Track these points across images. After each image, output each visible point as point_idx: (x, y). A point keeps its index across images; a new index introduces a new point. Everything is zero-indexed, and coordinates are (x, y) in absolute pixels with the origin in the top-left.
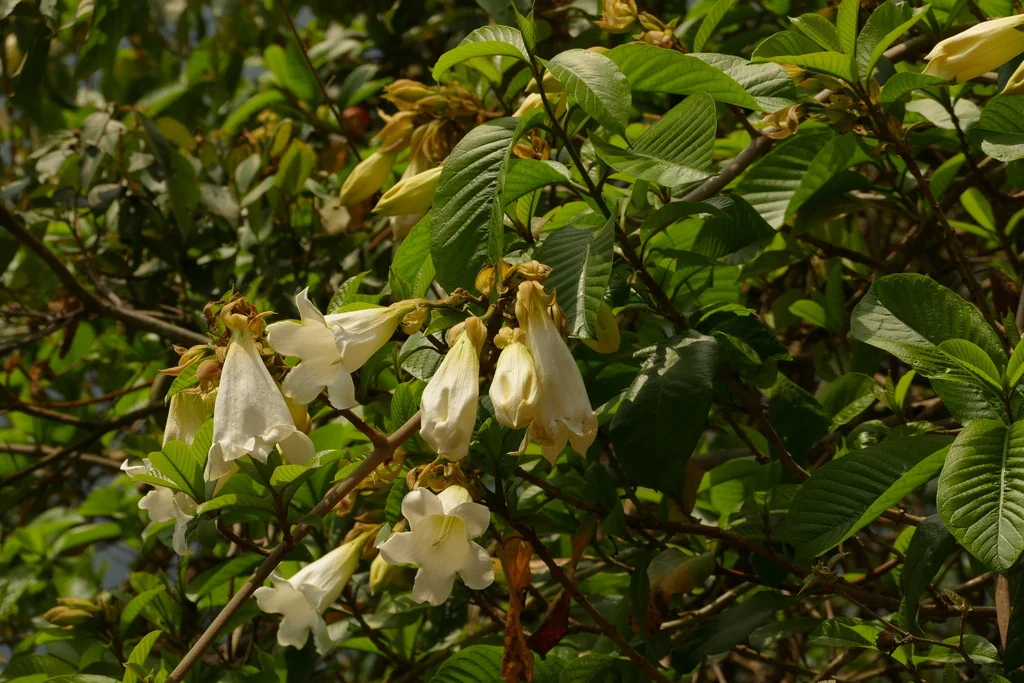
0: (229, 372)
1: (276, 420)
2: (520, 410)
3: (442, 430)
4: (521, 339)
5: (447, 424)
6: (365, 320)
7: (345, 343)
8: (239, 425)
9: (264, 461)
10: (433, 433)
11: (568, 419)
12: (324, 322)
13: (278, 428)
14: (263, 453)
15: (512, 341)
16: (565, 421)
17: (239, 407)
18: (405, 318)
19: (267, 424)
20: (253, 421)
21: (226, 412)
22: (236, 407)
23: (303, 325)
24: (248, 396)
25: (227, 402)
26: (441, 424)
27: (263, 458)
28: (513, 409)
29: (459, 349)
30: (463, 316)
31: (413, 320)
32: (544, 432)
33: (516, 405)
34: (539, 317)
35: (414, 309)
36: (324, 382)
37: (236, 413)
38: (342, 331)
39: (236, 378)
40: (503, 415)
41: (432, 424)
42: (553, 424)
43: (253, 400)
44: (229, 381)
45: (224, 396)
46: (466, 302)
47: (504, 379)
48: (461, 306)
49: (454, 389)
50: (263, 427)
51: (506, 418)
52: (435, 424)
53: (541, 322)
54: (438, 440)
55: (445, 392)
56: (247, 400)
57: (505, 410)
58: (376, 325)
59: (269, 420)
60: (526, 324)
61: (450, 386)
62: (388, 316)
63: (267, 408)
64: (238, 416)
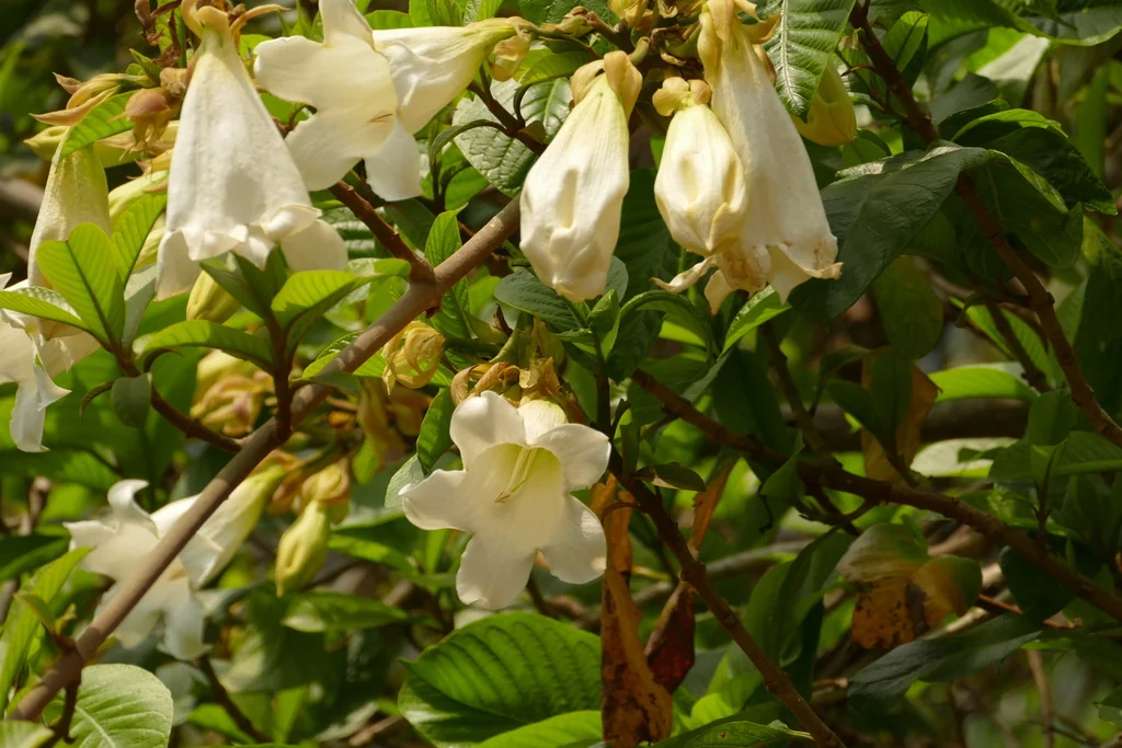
0: (198, 107)
1: (284, 197)
2: (717, 221)
3: (564, 244)
4: (707, 100)
5: (574, 233)
6: (436, 45)
7: (414, 79)
8: (217, 202)
9: (261, 264)
10: (546, 247)
11: (789, 244)
12: (371, 43)
13: (291, 209)
14: (260, 250)
15: (691, 101)
16: (783, 247)
17: (217, 171)
18: (497, 49)
19: (268, 202)
20: (242, 195)
21: (194, 178)
22: (210, 171)
23: (326, 46)
24: (235, 151)
25: (194, 162)
26: (560, 231)
27: (258, 259)
28: (705, 219)
29: (595, 105)
30: (591, 56)
31: (511, 53)
32: (744, 264)
33: (712, 212)
34: (742, 59)
35: (512, 34)
36: (356, 152)
37: (211, 181)
38: (410, 57)
39: (210, 118)
40: (687, 229)
41: (544, 232)
42: (762, 251)
43: (244, 159)
44: (198, 123)
45: (189, 150)
46: (593, 32)
47: (685, 165)
48: (585, 38)
49: (588, 174)
50: (261, 208)
51: (693, 235)
52: (549, 231)
53: (745, 69)
54: (554, 260)
55: (571, 178)
56: (232, 159)
57: (691, 221)
58: (454, 55)
59: (271, 197)
60: (717, 70)
61: (581, 167)
62: (471, 43)
63: (268, 175)
64: (215, 185)
